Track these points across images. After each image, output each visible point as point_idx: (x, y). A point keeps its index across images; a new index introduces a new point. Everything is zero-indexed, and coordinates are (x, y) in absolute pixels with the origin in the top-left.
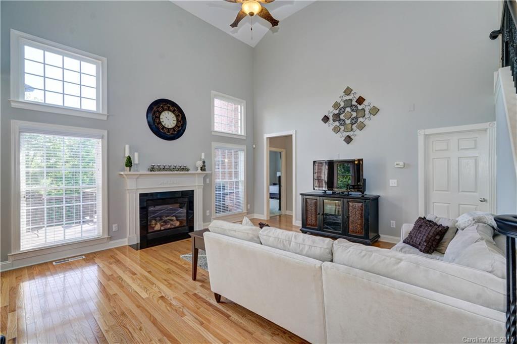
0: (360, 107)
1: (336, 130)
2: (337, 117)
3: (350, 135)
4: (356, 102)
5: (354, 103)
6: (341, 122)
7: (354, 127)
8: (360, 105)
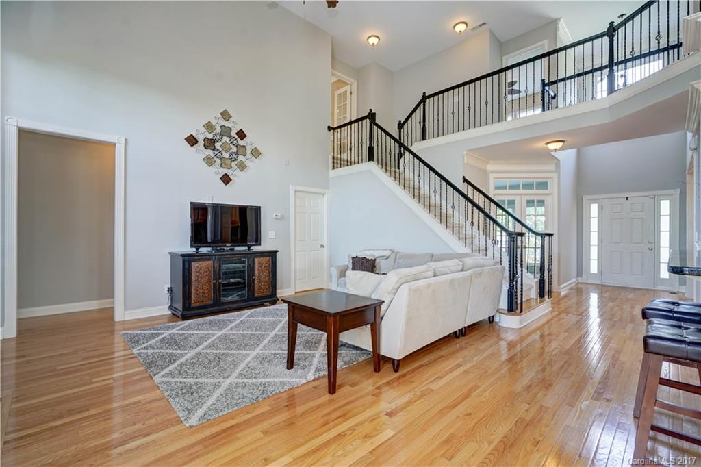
0: (241, 143)
1: (210, 162)
2: (210, 144)
3: (228, 174)
4: (237, 134)
5: (234, 134)
6: (216, 153)
7: (234, 164)
8: (242, 139)
